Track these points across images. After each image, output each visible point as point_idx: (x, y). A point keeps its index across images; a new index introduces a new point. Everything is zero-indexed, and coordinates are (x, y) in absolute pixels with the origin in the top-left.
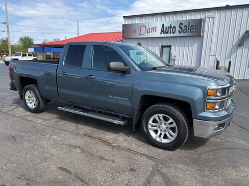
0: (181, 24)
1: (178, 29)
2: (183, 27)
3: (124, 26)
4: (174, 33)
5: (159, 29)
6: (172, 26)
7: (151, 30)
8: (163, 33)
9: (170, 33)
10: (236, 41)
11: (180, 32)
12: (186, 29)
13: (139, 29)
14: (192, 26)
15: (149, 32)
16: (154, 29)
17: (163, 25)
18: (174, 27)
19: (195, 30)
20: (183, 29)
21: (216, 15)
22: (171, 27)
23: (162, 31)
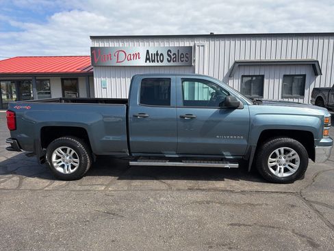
0: (169, 51)
1: (166, 57)
2: (171, 54)
3: (92, 49)
4: (162, 61)
5: (143, 56)
6: (159, 53)
7: (132, 57)
8: (148, 61)
9: (158, 62)
10: (226, 71)
11: (169, 61)
12: (175, 57)
13: (116, 55)
14: (182, 54)
15: (131, 59)
16: (137, 56)
17: (148, 51)
18: (162, 54)
19: (185, 59)
20: (172, 57)
21: (206, 43)
22: (157, 54)
23: (147, 59)
